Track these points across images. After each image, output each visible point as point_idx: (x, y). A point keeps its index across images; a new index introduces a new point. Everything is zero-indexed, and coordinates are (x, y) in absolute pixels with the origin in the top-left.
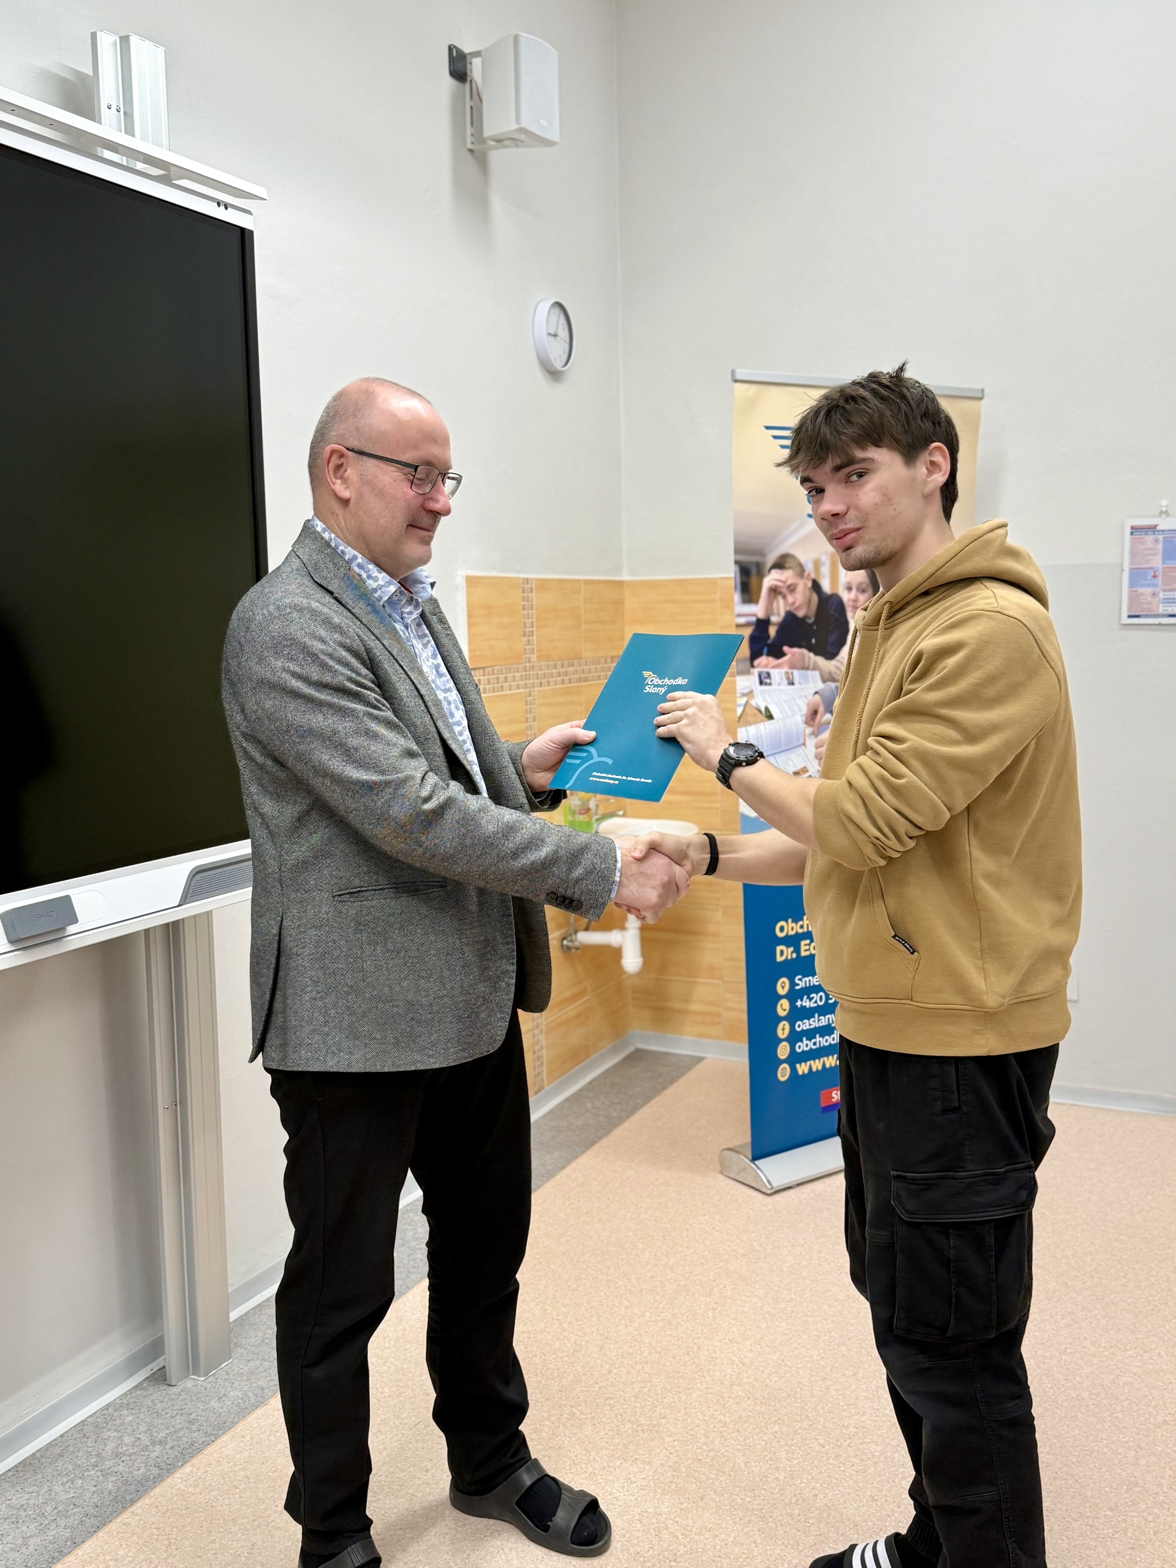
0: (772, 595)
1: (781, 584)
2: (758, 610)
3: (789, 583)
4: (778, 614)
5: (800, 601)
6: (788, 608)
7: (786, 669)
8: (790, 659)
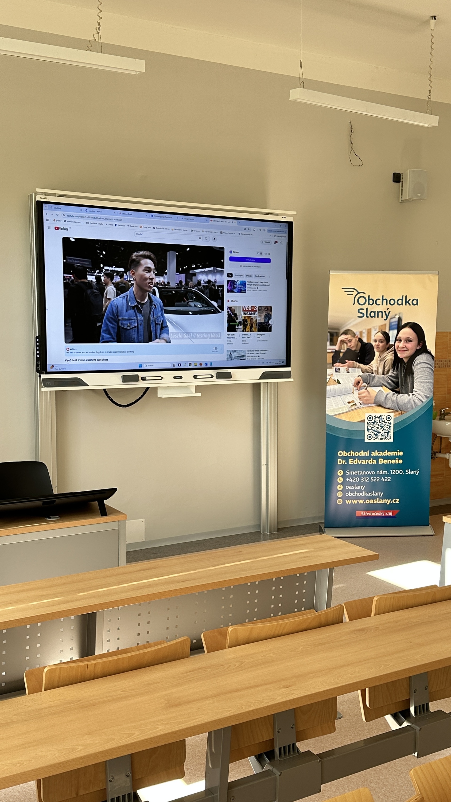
0: (342, 343)
1: (346, 339)
2: (336, 348)
3: (349, 339)
4: (344, 349)
5: (353, 345)
6: (348, 347)
7: (346, 367)
8: (348, 364)
